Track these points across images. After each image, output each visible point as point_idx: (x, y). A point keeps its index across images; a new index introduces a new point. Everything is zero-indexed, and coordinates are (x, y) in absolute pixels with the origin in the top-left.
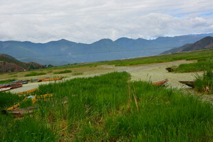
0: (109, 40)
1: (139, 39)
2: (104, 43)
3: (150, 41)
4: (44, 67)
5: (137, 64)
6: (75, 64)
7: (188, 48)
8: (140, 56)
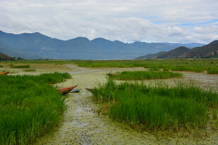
0: (86, 39)
1: (116, 41)
2: (80, 41)
3: (127, 44)
4: (12, 59)
5: (98, 67)
6: (46, 60)
7: (163, 55)
8: (115, 59)
